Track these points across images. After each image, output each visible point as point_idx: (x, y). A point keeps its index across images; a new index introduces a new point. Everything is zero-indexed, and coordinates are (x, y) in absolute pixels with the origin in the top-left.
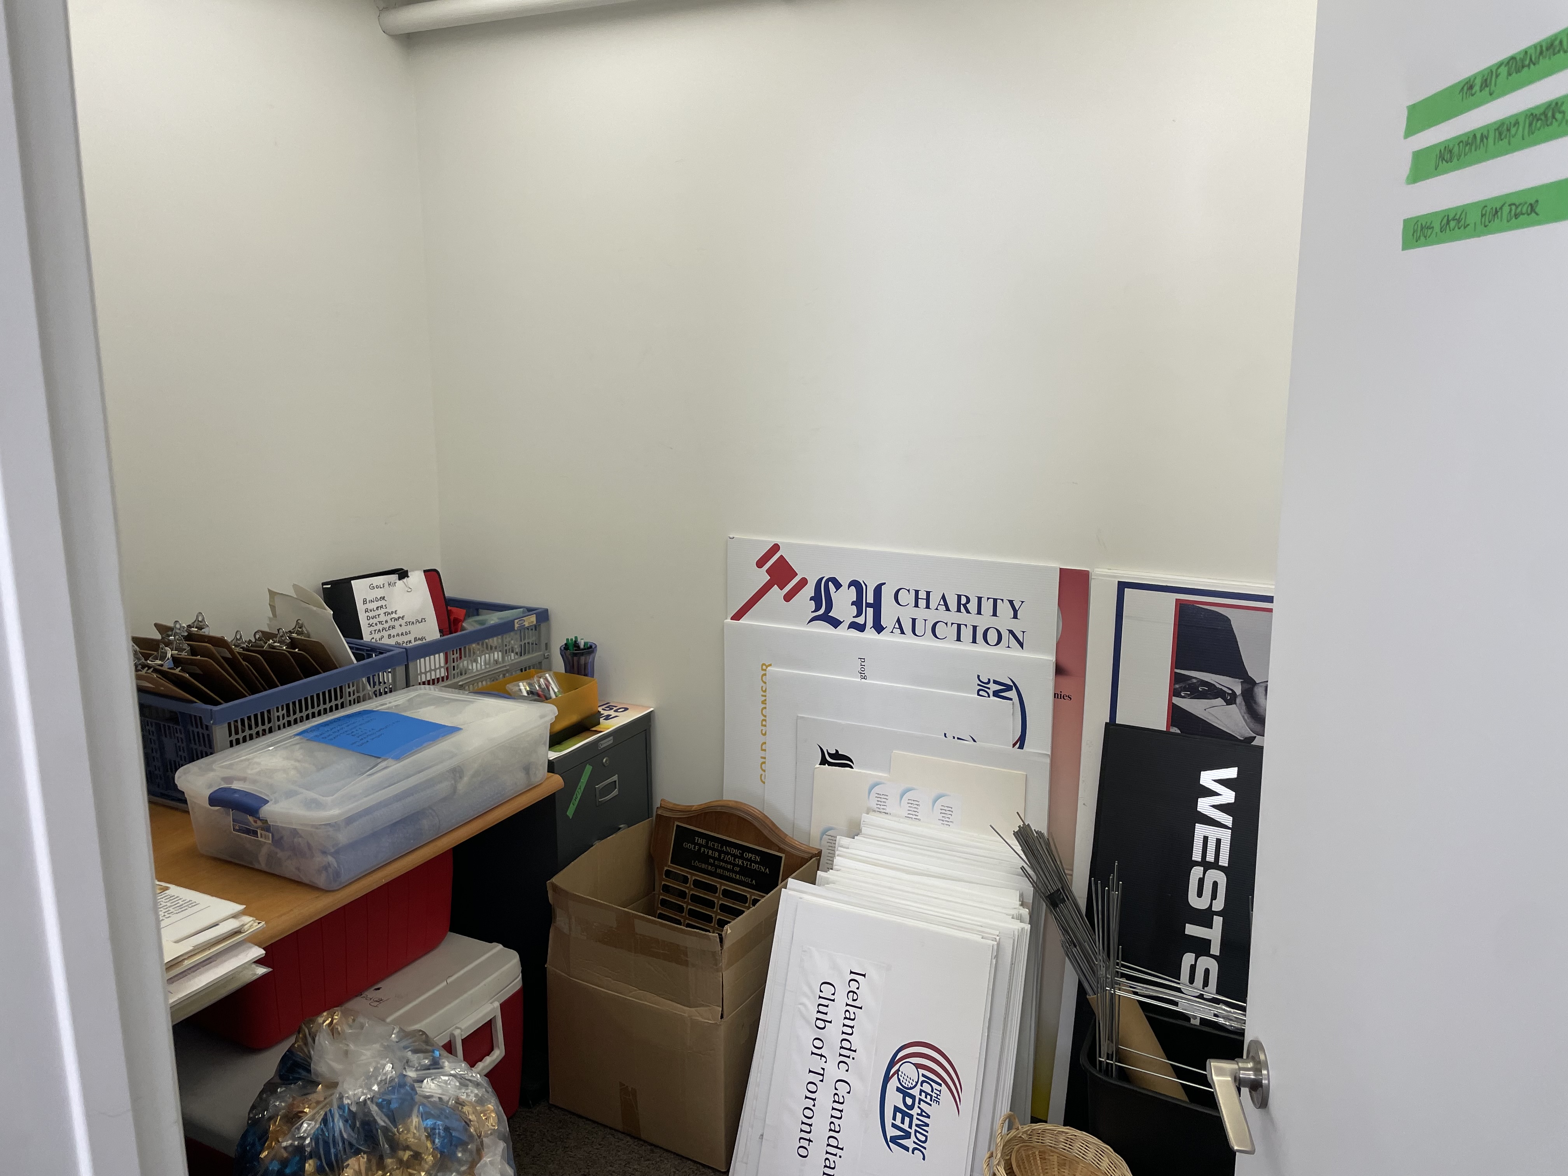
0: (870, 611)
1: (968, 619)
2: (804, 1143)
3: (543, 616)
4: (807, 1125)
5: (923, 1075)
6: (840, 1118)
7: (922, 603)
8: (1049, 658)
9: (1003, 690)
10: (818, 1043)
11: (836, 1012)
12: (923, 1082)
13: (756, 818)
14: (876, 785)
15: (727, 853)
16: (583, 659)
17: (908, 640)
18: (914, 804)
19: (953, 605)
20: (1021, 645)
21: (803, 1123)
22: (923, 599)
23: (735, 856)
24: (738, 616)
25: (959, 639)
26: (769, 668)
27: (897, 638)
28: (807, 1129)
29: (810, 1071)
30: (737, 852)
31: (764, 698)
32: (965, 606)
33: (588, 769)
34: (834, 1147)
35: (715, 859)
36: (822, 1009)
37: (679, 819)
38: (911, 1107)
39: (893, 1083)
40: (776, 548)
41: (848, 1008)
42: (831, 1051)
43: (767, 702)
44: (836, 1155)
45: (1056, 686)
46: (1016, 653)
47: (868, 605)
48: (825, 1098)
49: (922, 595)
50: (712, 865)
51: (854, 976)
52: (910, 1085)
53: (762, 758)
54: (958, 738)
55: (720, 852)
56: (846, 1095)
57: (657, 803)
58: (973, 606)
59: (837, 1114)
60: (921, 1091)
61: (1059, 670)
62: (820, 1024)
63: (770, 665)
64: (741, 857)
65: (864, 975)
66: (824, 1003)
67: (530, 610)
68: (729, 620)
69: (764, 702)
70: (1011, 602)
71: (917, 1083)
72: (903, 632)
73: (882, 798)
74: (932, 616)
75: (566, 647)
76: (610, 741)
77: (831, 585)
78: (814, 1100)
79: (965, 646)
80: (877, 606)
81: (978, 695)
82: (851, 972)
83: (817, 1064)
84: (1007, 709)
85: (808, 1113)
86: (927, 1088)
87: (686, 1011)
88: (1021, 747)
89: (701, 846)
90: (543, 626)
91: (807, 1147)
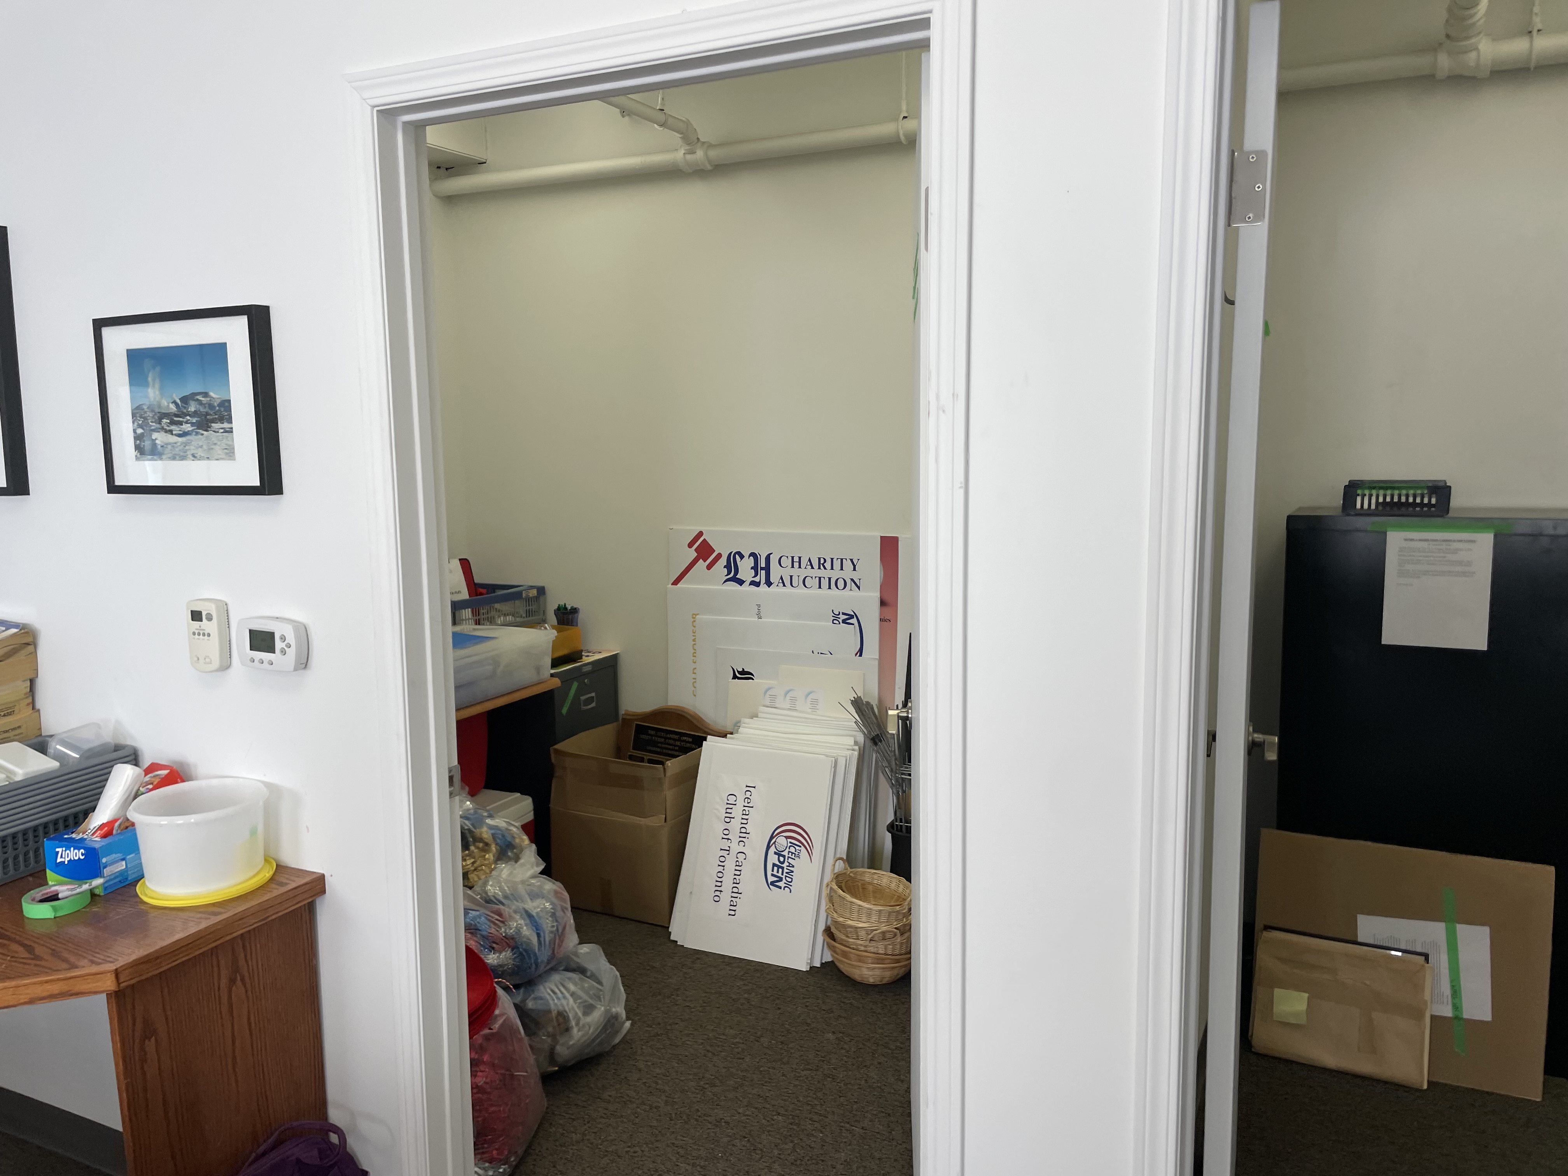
0: (763, 572)
1: (824, 573)
2: (718, 893)
3: (541, 591)
4: (719, 882)
5: (790, 843)
6: (740, 875)
7: (796, 565)
8: (876, 595)
9: (849, 618)
10: (726, 832)
11: (737, 812)
12: (790, 846)
13: (690, 715)
14: (769, 689)
15: (670, 738)
16: (570, 617)
17: (789, 589)
18: (794, 700)
19: (816, 565)
20: (859, 588)
21: (717, 881)
22: (796, 562)
23: (675, 740)
24: (676, 582)
25: (820, 587)
26: (697, 616)
27: (781, 589)
28: (719, 884)
29: (721, 849)
30: (676, 737)
31: (694, 638)
32: (823, 564)
33: (575, 685)
34: (736, 893)
35: (661, 743)
36: (729, 811)
37: (637, 720)
38: (783, 863)
39: (772, 849)
40: (701, 534)
41: (745, 808)
42: (734, 836)
43: (696, 640)
44: (737, 898)
45: (881, 614)
46: (856, 592)
47: (762, 569)
48: (730, 865)
49: (796, 559)
50: (661, 748)
51: (748, 789)
52: (782, 850)
53: (694, 679)
54: (821, 653)
55: (666, 738)
56: (743, 861)
57: (622, 712)
58: (828, 565)
59: (738, 872)
60: (789, 852)
61: (883, 603)
62: (728, 820)
63: (698, 614)
64: (679, 740)
65: (754, 787)
66: (729, 807)
67: (532, 587)
68: (670, 586)
69: (694, 640)
70: (852, 560)
71: (786, 847)
72: (784, 585)
73: (773, 697)
74: (803, 573)
75: (559, 608)
76: (589, 668)
77: (737, 556)
78: (724, 866)
79: (825, 591)
80: (767, 569)
81: (833, 623)
82: (747, 786)
83: (725, 844)
84: (851, 631)
85: (720, 875)
86: (792, 850)
87: (642, 821)
88: (861, 655)
89: (652, 735)
90: (542, 598)
91: (719, 895)
